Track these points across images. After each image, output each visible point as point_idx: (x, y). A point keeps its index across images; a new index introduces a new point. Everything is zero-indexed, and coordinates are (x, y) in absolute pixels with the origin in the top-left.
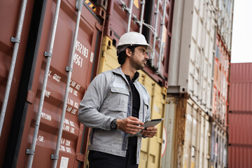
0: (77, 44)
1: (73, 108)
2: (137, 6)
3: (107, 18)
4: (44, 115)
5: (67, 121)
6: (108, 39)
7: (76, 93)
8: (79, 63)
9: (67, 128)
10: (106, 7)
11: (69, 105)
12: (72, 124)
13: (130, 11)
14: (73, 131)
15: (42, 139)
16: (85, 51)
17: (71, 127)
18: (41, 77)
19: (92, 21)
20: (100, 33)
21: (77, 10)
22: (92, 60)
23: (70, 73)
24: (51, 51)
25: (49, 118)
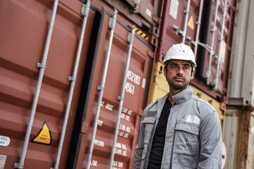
0: (128, 73)
1: (125, 132)
2: (192, 27)
3: (159, 45)
4: (97, 142)
5: (119, 145)
6: (160, 65)
7: (128, 118)
8: (131, 91)
9: (119, 152)
10: (157, 35)
11: (120, 131)
12: (124, 147)
13: (184, 33)
14: (125, 154)
15: (95, 163)
16: (137, 79)
17: (123, 150)
18: (94, 109)
19: (144, 50)
20: (152, 59)
21: (129, 43)
22: (143, 86)
23: (122, 102)
24: (103, 86)
25: (102, 144)
